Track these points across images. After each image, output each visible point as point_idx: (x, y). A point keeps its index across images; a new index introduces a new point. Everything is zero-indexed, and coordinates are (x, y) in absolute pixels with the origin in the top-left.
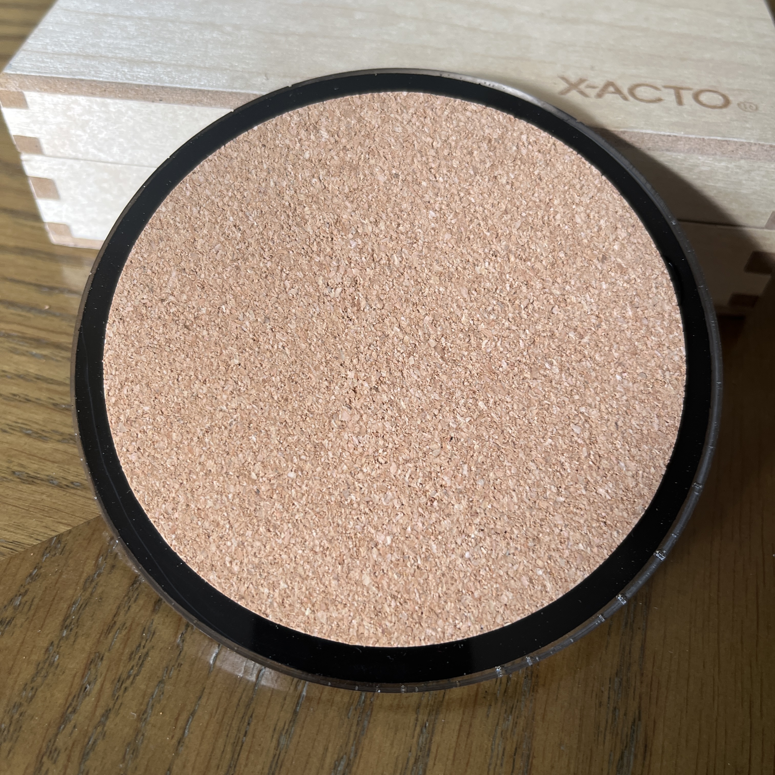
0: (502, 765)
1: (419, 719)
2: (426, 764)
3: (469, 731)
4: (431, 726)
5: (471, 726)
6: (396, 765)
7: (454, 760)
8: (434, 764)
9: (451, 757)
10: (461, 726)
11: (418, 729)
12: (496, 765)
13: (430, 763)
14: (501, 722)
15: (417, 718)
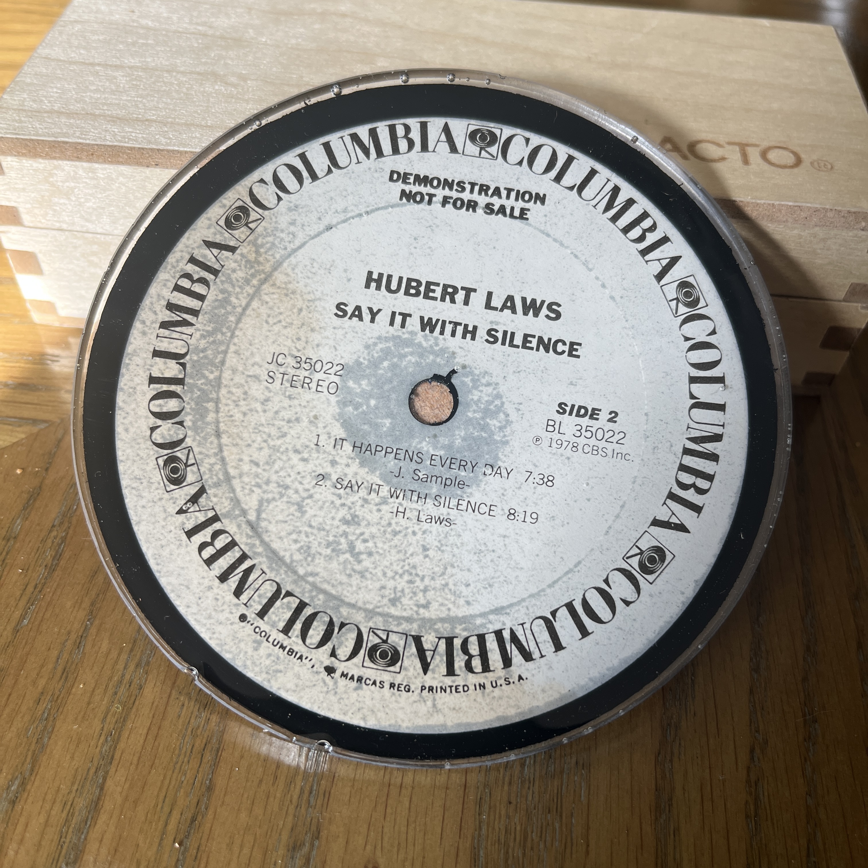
0: (189, 762)
1: (105, 729)
2: (107, 773)
3: (158, 733)
4: (117, 733)
5: (159, 728)
6: (75, 777)
7: (138, 764)
8: (116, 770)
9: (135, 761)
10: (149, 729)
11: (103, 738)
12: (183, 762)
13: (113, 770)
14: (192, 720)
15: (103, 727)
